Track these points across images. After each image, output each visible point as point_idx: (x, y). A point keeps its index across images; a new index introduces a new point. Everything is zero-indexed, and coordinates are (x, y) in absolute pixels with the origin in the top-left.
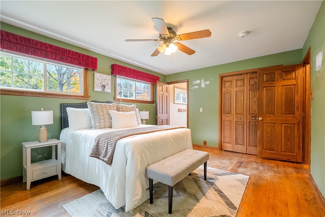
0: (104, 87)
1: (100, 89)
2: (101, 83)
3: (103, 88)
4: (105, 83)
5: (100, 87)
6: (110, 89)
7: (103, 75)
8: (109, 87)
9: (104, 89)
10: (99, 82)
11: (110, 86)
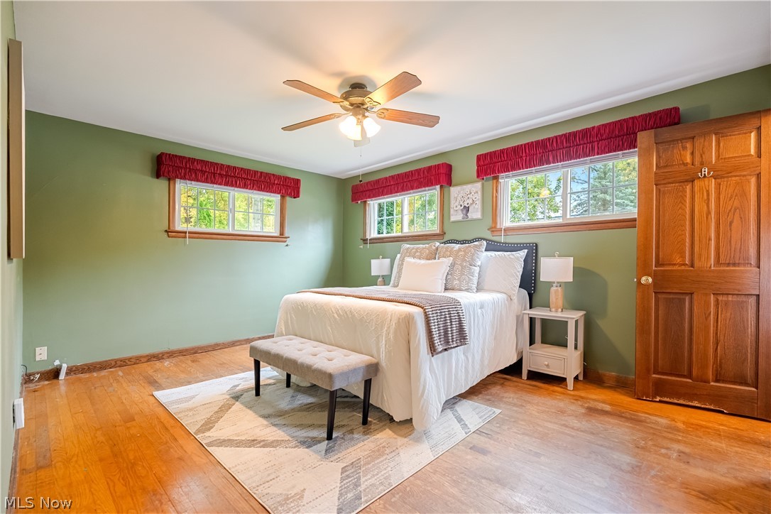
0: (467, 209)
1: (459, 217)
2: (461, 203)
3: (465, 212)
4: (468, 201)
5: (460, 212)
6: (480, 210)
7: (465, 187)
8: (476, 207)
9: (467, 215)
10: (457, 204)
11: (478, 205)
